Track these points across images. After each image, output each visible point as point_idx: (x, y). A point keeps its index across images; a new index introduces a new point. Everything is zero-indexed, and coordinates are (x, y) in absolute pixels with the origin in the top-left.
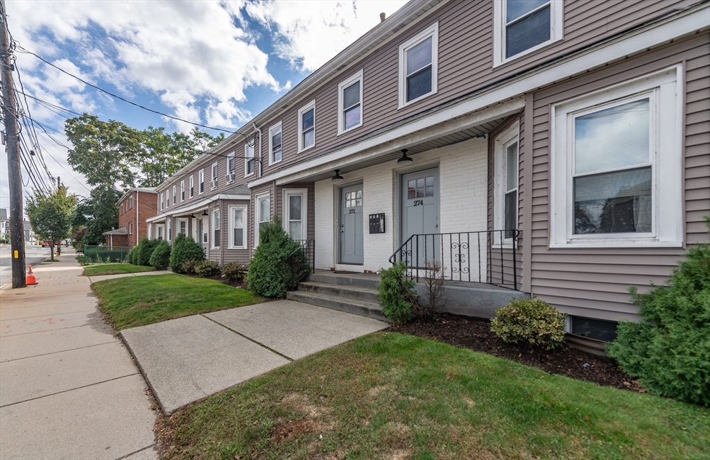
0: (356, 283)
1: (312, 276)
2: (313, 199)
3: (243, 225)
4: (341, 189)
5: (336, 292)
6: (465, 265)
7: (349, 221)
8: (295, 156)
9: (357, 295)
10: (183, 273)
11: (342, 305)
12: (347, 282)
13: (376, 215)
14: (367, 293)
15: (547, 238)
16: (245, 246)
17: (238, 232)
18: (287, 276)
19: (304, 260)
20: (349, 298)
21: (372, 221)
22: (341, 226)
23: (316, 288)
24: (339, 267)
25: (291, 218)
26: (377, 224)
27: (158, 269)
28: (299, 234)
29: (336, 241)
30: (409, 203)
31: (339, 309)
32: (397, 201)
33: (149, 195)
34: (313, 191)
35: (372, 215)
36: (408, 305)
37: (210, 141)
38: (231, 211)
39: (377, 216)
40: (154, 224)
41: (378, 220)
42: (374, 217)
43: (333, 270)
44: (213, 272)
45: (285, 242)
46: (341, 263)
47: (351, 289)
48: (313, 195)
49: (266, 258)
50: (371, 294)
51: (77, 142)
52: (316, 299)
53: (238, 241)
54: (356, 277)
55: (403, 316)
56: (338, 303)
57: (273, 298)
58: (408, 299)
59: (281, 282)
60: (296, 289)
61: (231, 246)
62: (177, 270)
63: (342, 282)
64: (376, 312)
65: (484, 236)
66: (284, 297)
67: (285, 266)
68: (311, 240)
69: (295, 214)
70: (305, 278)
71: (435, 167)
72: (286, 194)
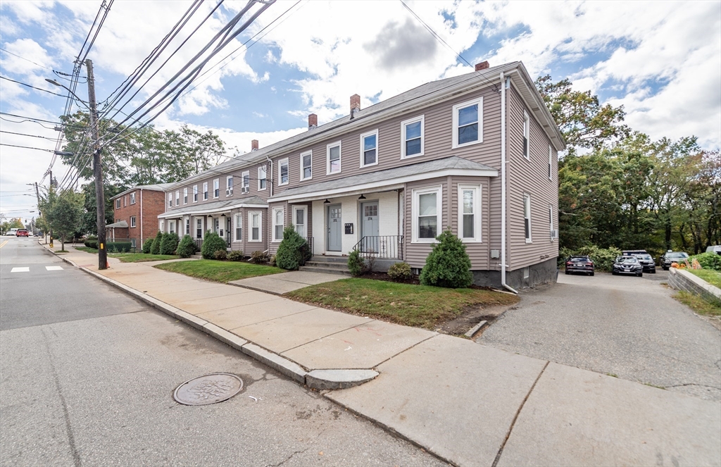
0: (337, 260)
1: (312, 258)
2: (311, 211)
3: (260, 225)
4: (328, 207)
5: (328, 265)
6: (385, 250)
7: (333, 225)
8: (298, 182)
9: (338, 266)
10: (213, 258)
11: (331, 271)
12: (333, 260)
14: (343, 264)
15: (410, 239)
16: (260, 240)
17: (255, 230)
18: (299, 258)
19: (308, 248)
21: (346, 227)
22: (329, 229)
23: (316, 264)
24: (328, 253)
25: (297, 223)
26: (349, 229)
27: (183, 257)
28: (303, 232)
29: (326, 238)
30: (365, 218)
32: (359, 218)
33: (151, 192)
34: (311, 207)
35: (347, 224)
36: (360, 267)
37: (199, 138)
38: (250, 214)
39: (349, 225)
40: (166, 220)
41: (350, 227)
43: (324, 255)
44: (239, 258)
45: (298, 239)
46: (328, 251)
47: (335, 263)
48: (311, 209)
49: (288, 248)
50: (345, 265)
51: (70, 139)
52: (316, 269)
53: (255, 236)
54: (337, 258)
55: (358, 272)
57: (292, 270)
58: (360, 266)
59: (296, 261)
60: (304, 265)
61: (250, 240)
62: (206, 257)
63: (330, 260)
64: (347, 272)
65: (396, 238)
66: (298, 270)
67: (298, 252)
68: (310, 237)
69: (300, 221)
70: (309, 259)
71: (377, 201)
72: (295, 208)
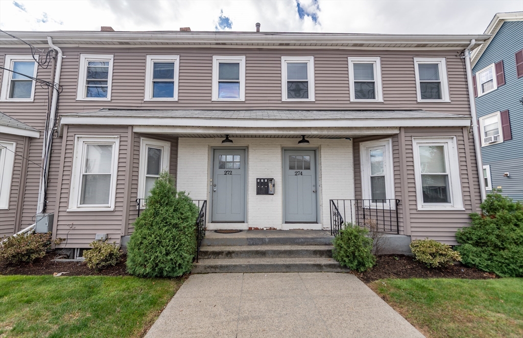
2: (176, 154)
4: (214, 151)
7: (223, 180)
8: (140, 102)
13: (264, 179)
14: (302, 250)
15: (416, 205)
20: (280, 257)
21: (259, 184)
22: (214, 186)
25: (148, 173)
29: (209, 200)
30: (290, 173)
31: (284, 270)
32: (286, 171)
35: (260, 179)
39: (266, 181)
41: (266, 184)
42: (262, 181)
48: (177, 150)
50: (307, 250)
56: (284, 265)
69: (153, 169)
72: (145, 146)
